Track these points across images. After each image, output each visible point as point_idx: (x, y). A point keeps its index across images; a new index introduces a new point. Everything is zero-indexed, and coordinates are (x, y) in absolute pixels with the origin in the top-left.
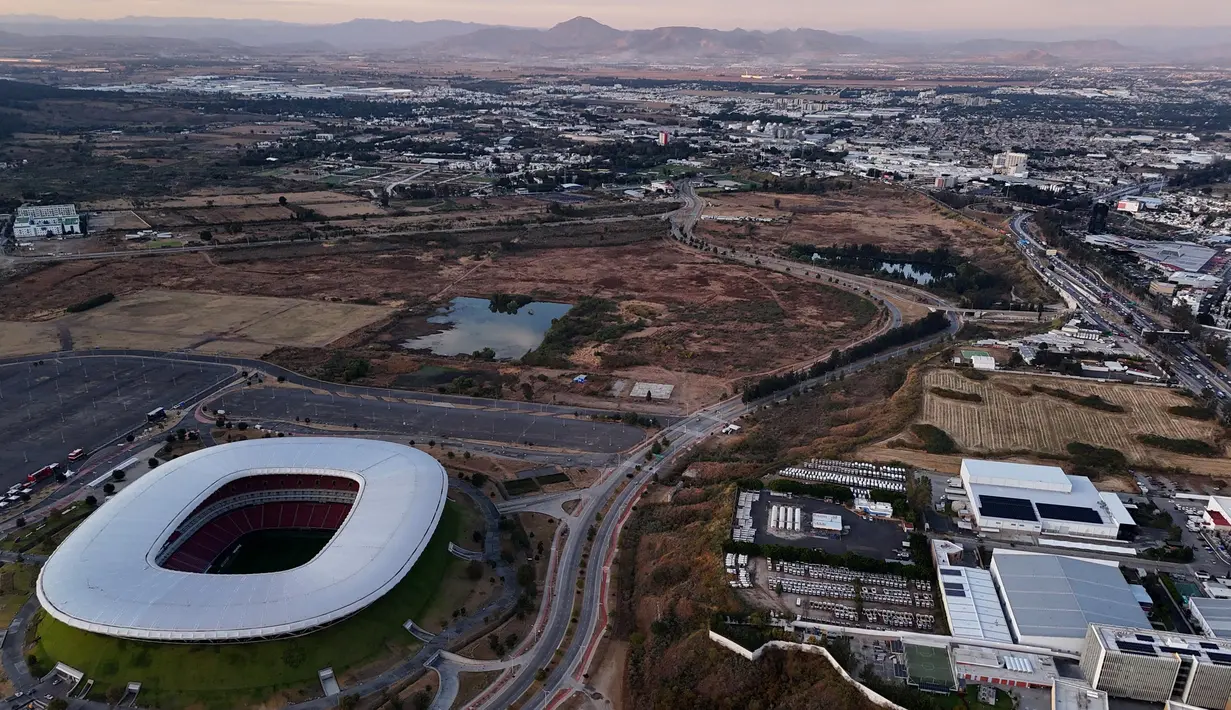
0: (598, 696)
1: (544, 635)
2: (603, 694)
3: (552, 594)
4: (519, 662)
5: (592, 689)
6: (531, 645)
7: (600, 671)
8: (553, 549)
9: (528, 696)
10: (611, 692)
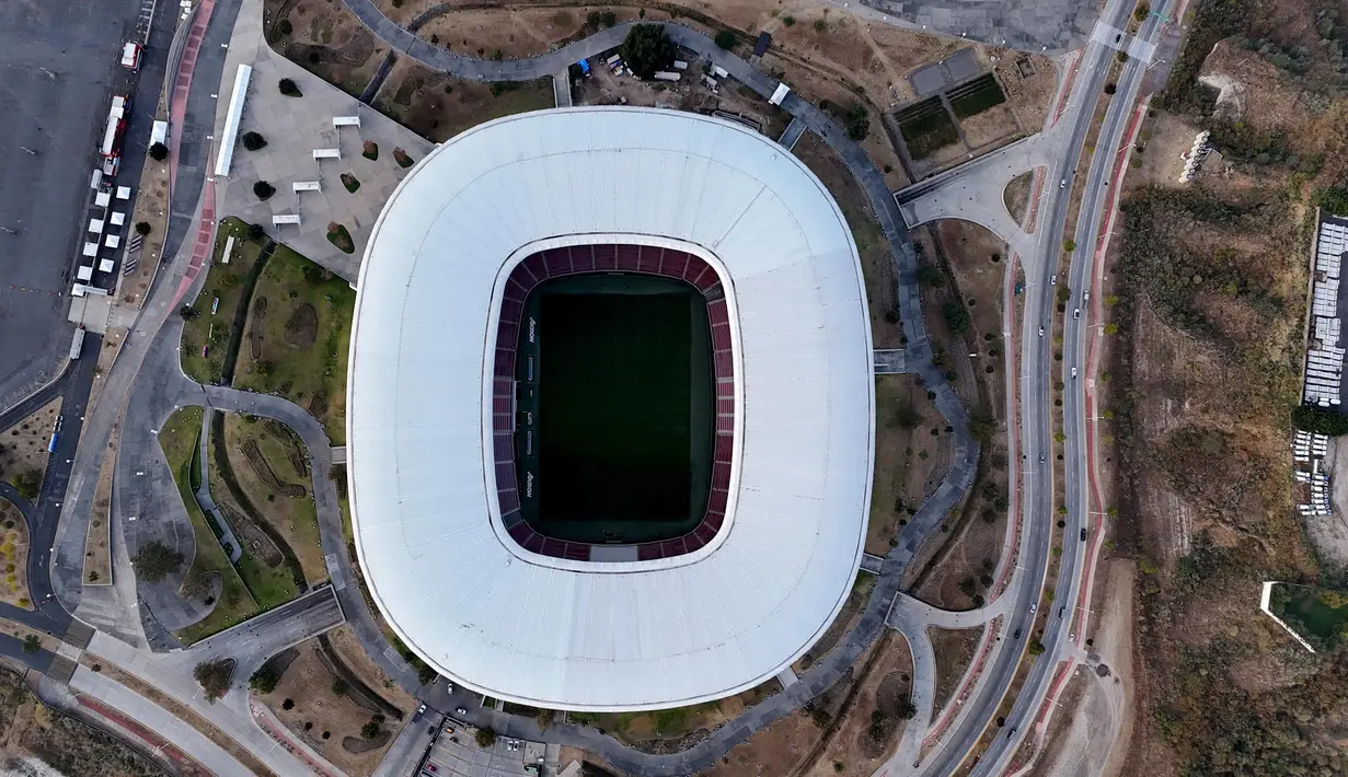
0: (1103, 671)
1: (1023, 551)
2: (1111, 668)
3: (1021, 457)
4: (999, 608)
5: (1096, 658)
6: (1009, 573)
7: (1102, 623)
8: (1007, 334)
9: (1022, 675)
10: (1119, 664)
